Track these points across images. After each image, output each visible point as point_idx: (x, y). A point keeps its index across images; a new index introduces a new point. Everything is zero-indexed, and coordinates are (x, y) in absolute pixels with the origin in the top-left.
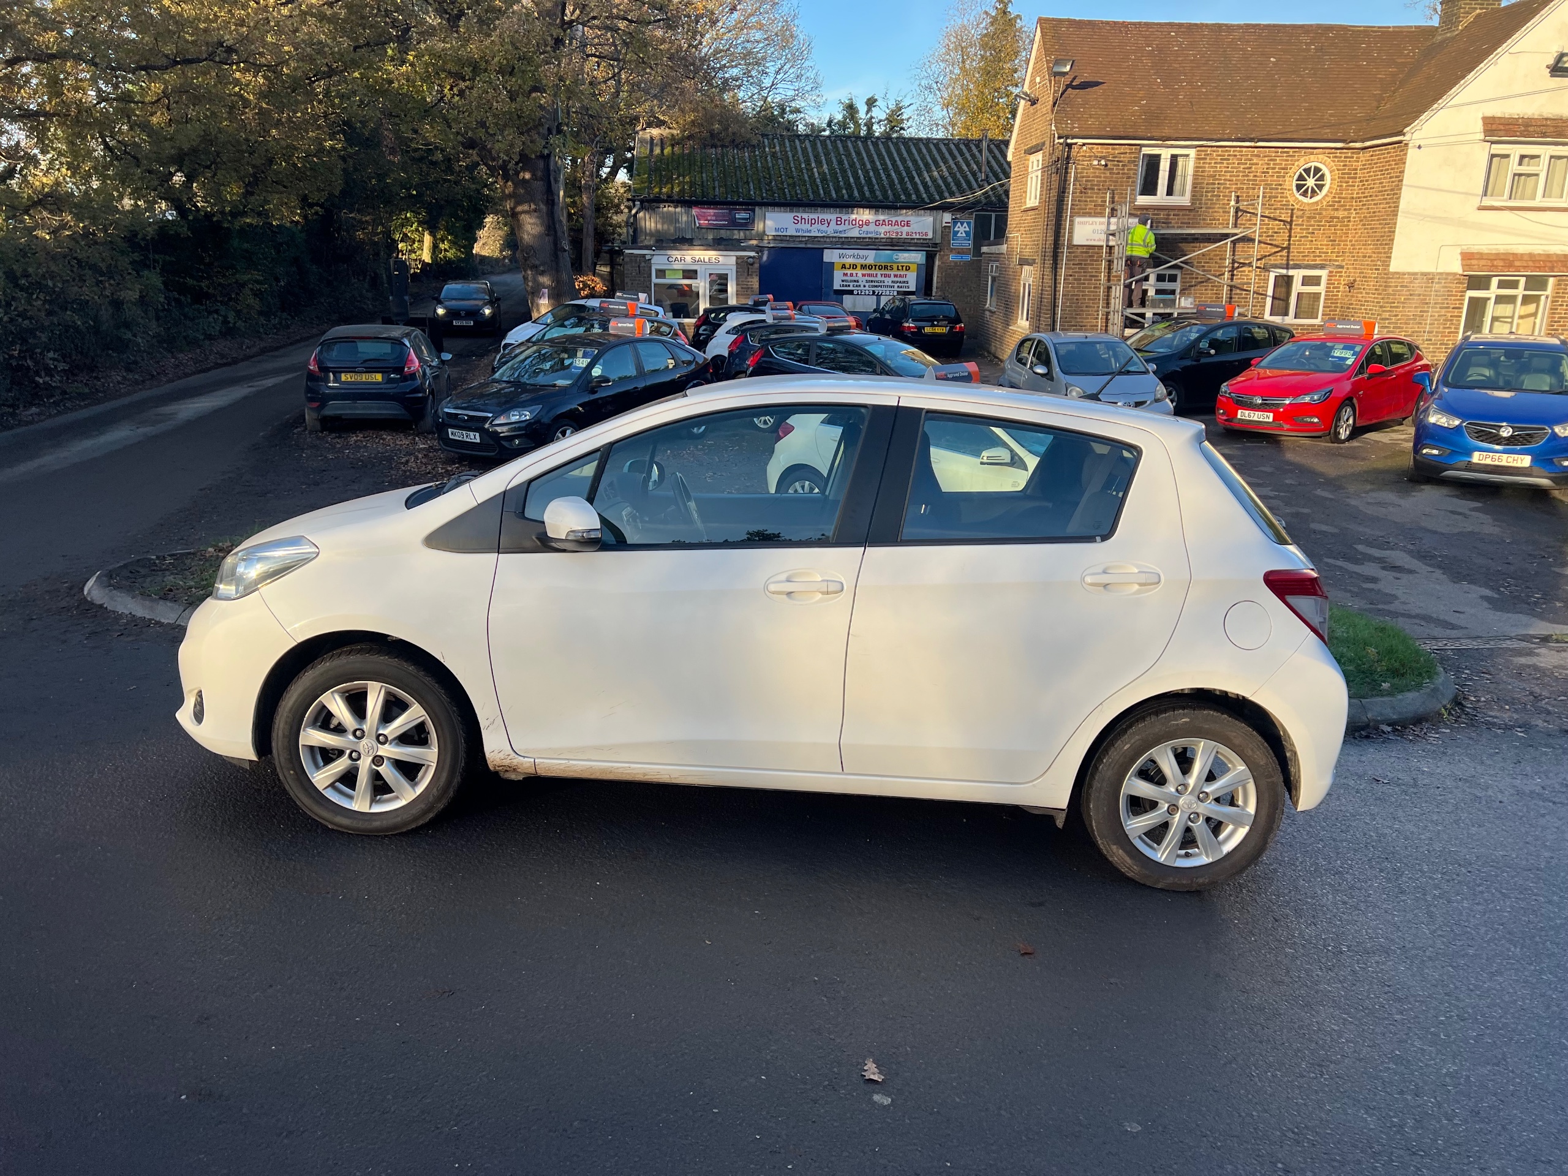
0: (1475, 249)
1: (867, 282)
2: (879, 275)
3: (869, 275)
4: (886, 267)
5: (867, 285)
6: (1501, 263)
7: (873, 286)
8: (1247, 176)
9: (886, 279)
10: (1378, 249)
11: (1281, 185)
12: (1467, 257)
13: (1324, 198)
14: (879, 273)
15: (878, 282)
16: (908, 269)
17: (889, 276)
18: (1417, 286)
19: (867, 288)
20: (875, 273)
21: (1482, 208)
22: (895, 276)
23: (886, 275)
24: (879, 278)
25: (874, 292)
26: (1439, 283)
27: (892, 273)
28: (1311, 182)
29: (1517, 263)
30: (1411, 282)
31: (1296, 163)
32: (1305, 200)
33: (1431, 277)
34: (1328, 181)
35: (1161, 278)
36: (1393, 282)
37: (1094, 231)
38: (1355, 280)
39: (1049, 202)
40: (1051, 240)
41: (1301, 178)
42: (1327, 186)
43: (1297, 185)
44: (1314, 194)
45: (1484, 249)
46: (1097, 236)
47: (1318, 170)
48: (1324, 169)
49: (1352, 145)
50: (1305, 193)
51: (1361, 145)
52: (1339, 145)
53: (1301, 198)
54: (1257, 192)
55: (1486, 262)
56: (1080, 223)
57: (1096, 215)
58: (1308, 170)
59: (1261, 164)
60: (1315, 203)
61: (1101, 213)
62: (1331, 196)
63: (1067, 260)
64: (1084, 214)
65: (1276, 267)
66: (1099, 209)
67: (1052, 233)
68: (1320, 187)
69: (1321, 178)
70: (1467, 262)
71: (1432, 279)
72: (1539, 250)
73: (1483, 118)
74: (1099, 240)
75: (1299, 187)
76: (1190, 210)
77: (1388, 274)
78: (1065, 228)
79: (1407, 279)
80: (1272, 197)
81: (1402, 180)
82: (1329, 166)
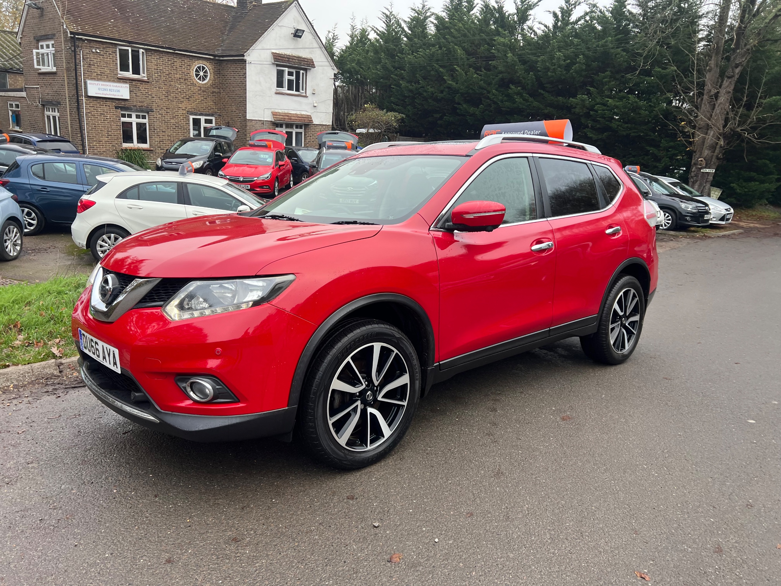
0: (277, 111)
6: (287, 118)
8: (173, 67)
10: (239, 108)
11: (189, 73)
12: (274, 114)
13: (208, 82)
18: (258, 126)
21: (276, 93)
26: (266, 125)
28: (202, 74)
29: (293, 118)
30: (255, 124)
31: (194, 64)
32: (201, 82)
33: (263, 122)
34: (209, 74)
35: (138, 117)
36: (248, 124)
37: (99, 89)
38: (229, 122)
39: (68, 70)
40: (74, 92)
41: (197, 71)
42: (209, 76)
43: (196, 74)
44: (204, 80)
45: (280, 111)
46: (101, 92)
47: (204, 68)
48: (206, 68)
49: (217, 58)
50: (200, 79)
51: (221, 59)
52: (212, 57)
53: (198, 81)
54: (178, 76)
55: (281, 117)
56: (90, 84)
57: (99, 80)
58: (199, 67)
59: (178, 62)
60: (205, 84)
61: (101, 79)
62: (211, 82)
63: (86, 104)
64: (92, 79)
65: (192, 114)
66: (100, 77)
67: (74, 88)
68: (206, 76)
69: (206, 72)
70: (275, 116)
71: (263, 123)
72: (298, 113)
73: (273, 53)
74: (103, 94)
75: (197, 75)
76: (148, 82)
77: (245, 120)
78: (82, 86)
79: (254, 122)
80: (186, 79)
81: (246, 77)
82: (208, 67)
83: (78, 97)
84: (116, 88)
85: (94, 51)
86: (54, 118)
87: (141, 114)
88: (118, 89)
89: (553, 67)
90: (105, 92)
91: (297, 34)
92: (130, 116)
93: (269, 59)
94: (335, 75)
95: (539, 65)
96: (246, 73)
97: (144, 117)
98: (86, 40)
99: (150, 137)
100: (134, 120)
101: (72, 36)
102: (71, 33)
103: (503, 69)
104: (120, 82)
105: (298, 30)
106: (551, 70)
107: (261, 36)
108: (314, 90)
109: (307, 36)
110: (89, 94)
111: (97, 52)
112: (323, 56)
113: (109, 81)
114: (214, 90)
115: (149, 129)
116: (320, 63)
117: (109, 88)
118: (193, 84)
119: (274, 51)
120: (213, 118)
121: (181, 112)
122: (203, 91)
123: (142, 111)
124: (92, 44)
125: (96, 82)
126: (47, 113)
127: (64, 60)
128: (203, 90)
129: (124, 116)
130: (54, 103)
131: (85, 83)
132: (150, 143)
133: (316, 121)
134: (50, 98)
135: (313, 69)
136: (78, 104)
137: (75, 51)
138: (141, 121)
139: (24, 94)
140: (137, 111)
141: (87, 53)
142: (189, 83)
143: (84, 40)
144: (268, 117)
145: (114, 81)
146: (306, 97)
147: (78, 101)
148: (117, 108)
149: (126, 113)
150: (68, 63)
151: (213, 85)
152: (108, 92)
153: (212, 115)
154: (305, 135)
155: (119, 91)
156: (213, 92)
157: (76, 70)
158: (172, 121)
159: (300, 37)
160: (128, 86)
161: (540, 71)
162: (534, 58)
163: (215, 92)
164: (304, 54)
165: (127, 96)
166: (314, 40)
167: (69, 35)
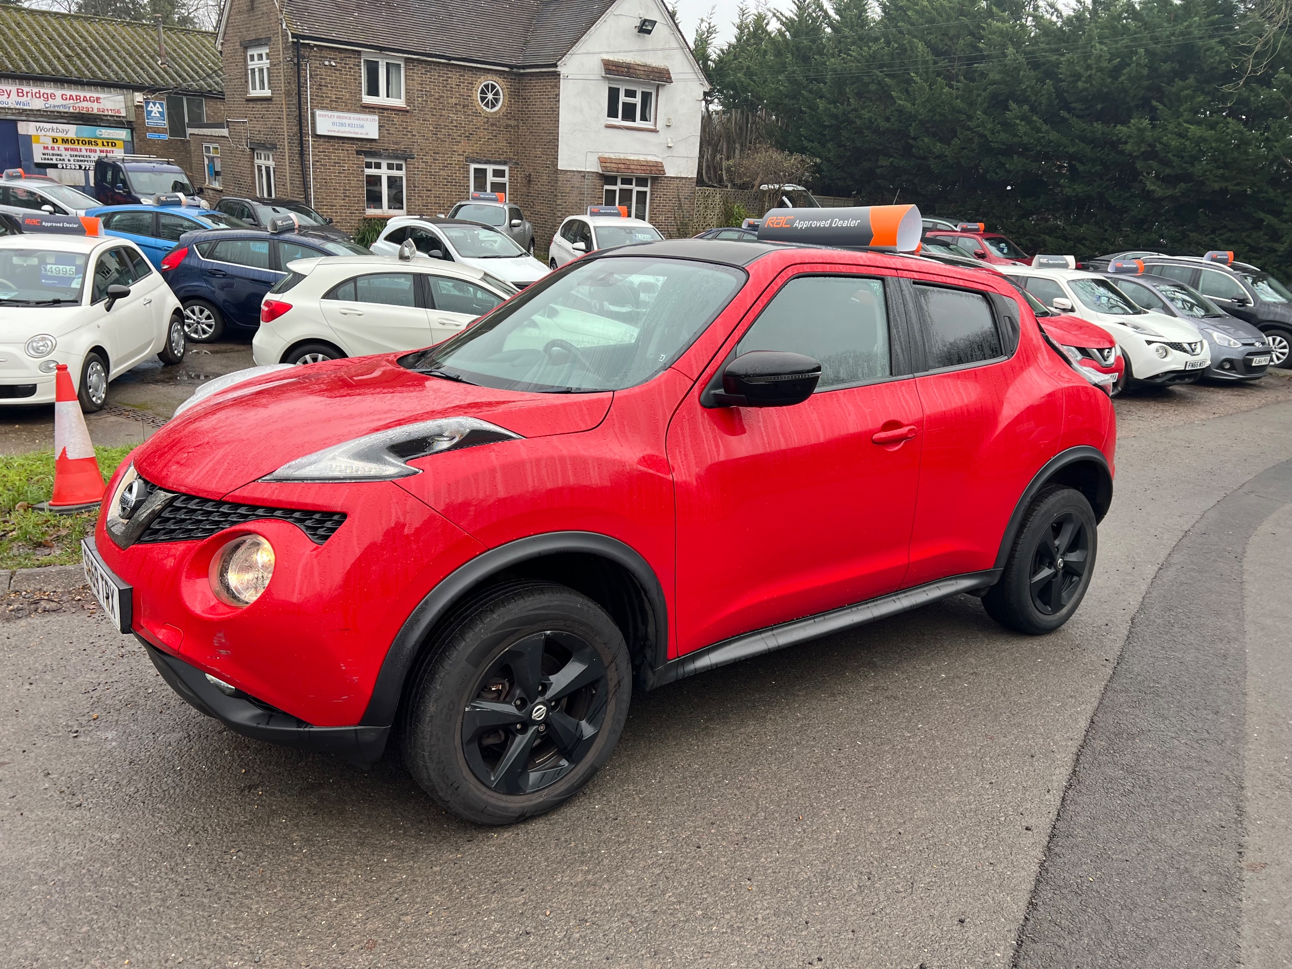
0: (606, 155)
1: (71, 156)
2: (84, 151)
3: (72, 150)
4: (90, 143)
5: (72, 159)
6: (623, 166)
7: (78, 161)
8: (445, 87)
9: (92, 154)
10: (546, 151)
11: (470, 96)
12: (603, 161)
13: (500, 109)
14: (83, 147)
15: (83, 156)
16: (114, 145)
17: (95, 152)
19: (72, 162)
20: (78, 147)
21: (606, 127)
22: (102, 151)
23: (91, 151)
24: (84, 153)
25: (80, 167)
26: (588, 179)
27: (98, 148)
28: (490, 96)
29: (632, 167)
30: (571, 178)
31: (479, 80)
32: (488, 110)
33: (583, 175)
34: (502, 96)
35: (390, 167)
36: (561, 177)
37: (333, 124)
38: (530, 175)
39: (288, 94)
40: (296, 129)
41: (483, 92)
42: (501, 100)
43: (481, 97)
44: (493, 106)
45: (612, 156)
46: (336, 128)
47: (493, 87)
48: (498, 87)
49: (515, 70)
50: (487, 105)
51: (522, 71)
52: (507, 69)
53: (485, 108)
54: (454, 101)
55: (613, 165)
56: (320, 115)
57: (332, 109)
58: (487, 86)
59: (454, 78)
60: (495, 113)
61: (336, 108)
62: (505, 109)
63: (313, 148)
64: (322, 108)
65: (474, 161)
66: (335, 105)
67: (296, 122)
68: (497, 100)
69: (497, 93)
70: (604, 164)
71: (584, 177)
72: (642, 158)
73: (603, 60)
74: (338, 132)
75: (483, 99)
76: (407, 111)
77: (557, 171)
78: (307, 120)
79: (569, 175)
80: (465, 105)
81: (558, 101)
82: (500, 85)
83: (301, 137)
84: (356, 122)
85: (327, 63)
86: (268, 169)
87: (395, 162)
88: (361, 123)
89: (1089, 73)
90: (342, 129)
91: (645, 27)
92: (378, 166)
93: (599, 70)
94: (705, 94)
95: (1063, 69)
96: (558, 95)
97: (399, 168)
98: (316, 46)
99: (407, 199)
100: (384, 173)
101: (295, 40)
102: (294, 36)
103: (998, 77)
104: (365, 113)
105: (645, 20)
106: (1083, 79)
107: (585, 32)
108: (669, 119)
109: (661, 30)
110: (319, 132)
111: (331, 65)
112: (686, 63)
113: (349, 111)
114: (509, 122)
115: (407, 187)
116: (681, 76)
117: (347, 121)
118: (477, 114)
119: (606, 57)
120: (506, 168)
121: (456, 158)
122: (492, 125)
123: (397, 158)
124: (324, 53)
125: (329, 113)
126: (257, 162)
127: (282, 78)
128: (492, 122)
129: (369, 165)
130: (268, 146)
131: (313, 115)
132: (408, 208)
133: (670, 172)
134: (261, 137)
135: (668, 85)
136: (302, 147)
137: (298, 65)
138: (395, 173)
139: (225, 132)
140: (389, 157)
141: (317, 67)
142: (470, 112)
143: (311, 47)
144: (593, 166)
145: (355, 111)
146: (655, 131)
147: (302, 144)
148: (359, 153)
149: (373, 161)
150: (289, 83)
151: (508, 115)
152: (347, 129)
153: (505, 163)
154: (652, 194)
155: (362, 126)
156: (507, 126)
157: (299, 94)
158: (442, 173)
159: (649, 32)
160: (377, 118)
161: (1064, 81)
162: (1054, 58)
163: (510, 126)
164: (655, 61)
165: (375, 135)
166: (672, 37)
167: (291, 39)
